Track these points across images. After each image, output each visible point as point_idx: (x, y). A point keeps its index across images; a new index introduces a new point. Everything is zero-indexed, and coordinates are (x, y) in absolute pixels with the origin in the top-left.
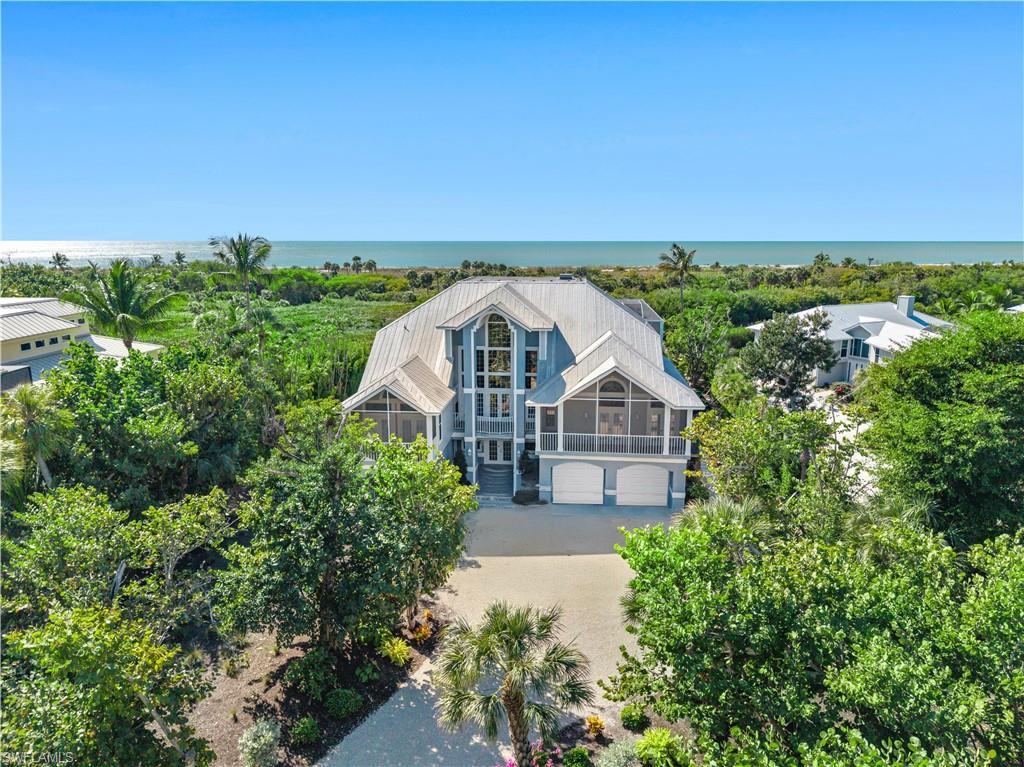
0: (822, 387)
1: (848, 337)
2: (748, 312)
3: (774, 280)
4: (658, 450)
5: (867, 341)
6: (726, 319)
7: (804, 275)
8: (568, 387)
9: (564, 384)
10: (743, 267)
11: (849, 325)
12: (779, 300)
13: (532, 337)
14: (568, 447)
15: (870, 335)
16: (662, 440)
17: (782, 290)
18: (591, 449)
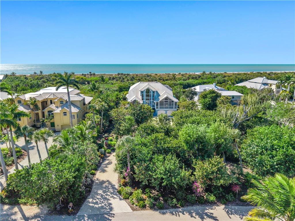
2: (187, 86)
3: (193, 78)
4: (173, 108)
6: (182, 88)
7: (200, 76)
9: (159, 99)
10: (186, 74)
11: (204, 89)
12: (193, 83)
13: (154, 92)
14: (160, 108)
16: (173, 107)
17: (194, 80)
18: (163, 108)
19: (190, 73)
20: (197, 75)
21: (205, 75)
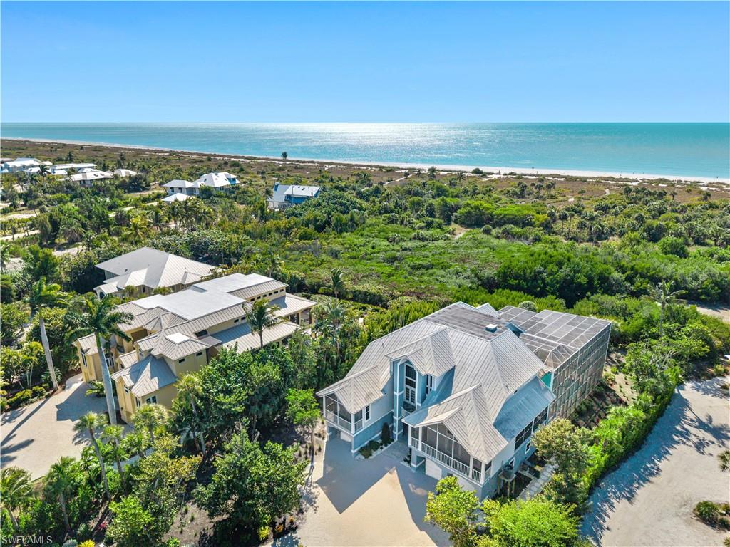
4: (466, 473)
9: (427, 415)
14: (423, 450)
16: (468, 469)
18: (434, 456)
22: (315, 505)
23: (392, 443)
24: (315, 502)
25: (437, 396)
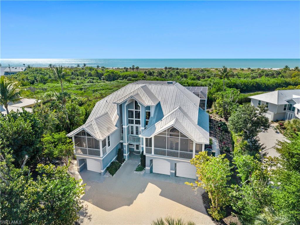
0: (275, 122)
1: (287, 103)
2: (255, 87)
3: (267, 75)
5: (295, 106)
7: (279, 73)
8: (157, 130)
9: (156, 128)
10: (259, 69)
11: (288, 98)
14: (156, 153)
15: (296, 103)
16: (192, 154)
17: (269, 79)
18: (164, 155)
19: (265, 69)
20: (275, 71)
21: (287, 71)
22: (88, 215)
23: (125, 162)
24: (87, 213)
25: (155, 119)
